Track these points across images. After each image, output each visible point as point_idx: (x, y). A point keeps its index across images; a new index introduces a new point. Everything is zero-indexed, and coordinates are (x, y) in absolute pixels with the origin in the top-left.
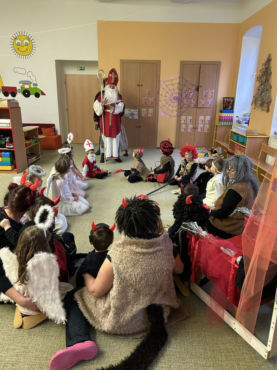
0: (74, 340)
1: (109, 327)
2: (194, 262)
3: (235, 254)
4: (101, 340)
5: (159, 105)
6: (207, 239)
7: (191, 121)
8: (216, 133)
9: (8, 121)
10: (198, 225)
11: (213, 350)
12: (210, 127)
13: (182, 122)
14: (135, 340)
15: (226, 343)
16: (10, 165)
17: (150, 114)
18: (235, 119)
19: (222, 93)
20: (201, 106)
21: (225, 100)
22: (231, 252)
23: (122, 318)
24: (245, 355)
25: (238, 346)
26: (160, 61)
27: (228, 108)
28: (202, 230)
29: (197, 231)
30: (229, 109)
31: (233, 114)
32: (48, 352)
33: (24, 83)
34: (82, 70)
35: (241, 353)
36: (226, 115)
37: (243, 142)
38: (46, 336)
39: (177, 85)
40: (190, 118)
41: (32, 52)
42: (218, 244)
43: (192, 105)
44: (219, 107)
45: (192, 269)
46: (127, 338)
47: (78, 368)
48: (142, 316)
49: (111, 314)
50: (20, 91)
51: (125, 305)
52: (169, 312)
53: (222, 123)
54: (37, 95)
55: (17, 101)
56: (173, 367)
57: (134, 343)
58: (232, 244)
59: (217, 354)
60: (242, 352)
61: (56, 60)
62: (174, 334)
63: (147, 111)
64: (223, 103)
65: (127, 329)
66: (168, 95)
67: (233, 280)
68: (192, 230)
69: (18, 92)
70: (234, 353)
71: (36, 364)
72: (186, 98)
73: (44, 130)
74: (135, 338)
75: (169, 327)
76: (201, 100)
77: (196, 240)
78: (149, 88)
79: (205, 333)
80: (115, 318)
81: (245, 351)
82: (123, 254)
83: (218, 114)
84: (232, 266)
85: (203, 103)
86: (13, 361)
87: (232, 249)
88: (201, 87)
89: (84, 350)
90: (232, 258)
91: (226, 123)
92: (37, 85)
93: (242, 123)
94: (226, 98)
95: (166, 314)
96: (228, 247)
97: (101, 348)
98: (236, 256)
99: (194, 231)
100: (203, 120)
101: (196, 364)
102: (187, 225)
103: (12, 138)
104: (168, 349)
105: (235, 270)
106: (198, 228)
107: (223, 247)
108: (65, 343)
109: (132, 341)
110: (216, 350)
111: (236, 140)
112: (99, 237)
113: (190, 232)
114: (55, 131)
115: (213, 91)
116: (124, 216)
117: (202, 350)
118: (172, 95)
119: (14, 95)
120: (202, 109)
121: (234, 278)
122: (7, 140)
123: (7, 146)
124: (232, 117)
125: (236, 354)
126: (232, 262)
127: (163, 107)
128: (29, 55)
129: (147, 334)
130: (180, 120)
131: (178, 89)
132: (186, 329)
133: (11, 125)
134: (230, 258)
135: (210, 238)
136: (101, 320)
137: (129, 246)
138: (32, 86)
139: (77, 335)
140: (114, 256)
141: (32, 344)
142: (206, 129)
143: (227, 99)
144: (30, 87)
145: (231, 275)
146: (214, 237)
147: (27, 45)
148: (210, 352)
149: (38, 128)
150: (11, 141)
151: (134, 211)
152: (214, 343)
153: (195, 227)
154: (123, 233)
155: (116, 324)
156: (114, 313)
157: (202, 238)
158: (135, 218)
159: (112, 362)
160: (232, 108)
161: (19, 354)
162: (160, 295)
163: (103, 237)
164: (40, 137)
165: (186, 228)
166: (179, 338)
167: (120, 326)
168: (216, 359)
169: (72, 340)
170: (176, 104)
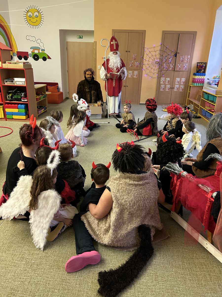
0: (82, 250)
1: (110, 241)
2: (175, 196)
3: (211, 190)
4: (102, 250)
5: (143, 68)
6: (188, 178)
7: (169, 82)
8: (189, 93)
9: (24, 80)
10: (180, 167)
11: (190, 263)
12: (185, 87)
13: (162, 83)
14: (128, 252)
15: (199, 258)
16: (25, 115)
17: (135, 75)
18: (206, 81)
19: (196, 59)
20: (178, 70)
21: (199, 64)
22: (208, 188)
23: (120, 234)
24: (215, 268)
25: (209, 261)
26: (146, 30)
27: (200, 71)
28: (183, 171)
29: (179, 172)
30: (202, 72)
31: (205, 77)
32: (63, 257)
33: (34, 48)
34: (80, 38)
35: (211, 266)
36: (199, 78)
37: (212, 100)
38: (61, 245)
39: (159, 51)
40: (168, 79)
41: (41, 23)
42: (197, 182)
43: (171, 68)
44: (193, 70)
45: (174, 201)
46: (122, 251)
47: (86, 270)
48: (134, 233)
49: (111, 231)
50: (31, 55)
51: (121, 224)
52: (155, 233)
53: (195, 85)
54: (44, 59)
55: (30, 63)
56: (158, 273)
57: (127, 254)
58: (208, 182)
59: (192, 266)
60: (213, 265)
61: (60, 30)
62: (158, 249)
63: (133, 73)
64: (197, 67)
65: (123, 243)
66: (151, 60)
67: (208, 211)
68: (175, 170)
69: (29, 57)
70: (206, 266)
71: (55, 266)
72: (166, 62)
73: (49, 87)
74: (128, 250)
75: (154, 244)
76: (178, 65)
77: (178, 179)
78: (135, 54)
79: (182, 250)
80: (114, 234)
81: (214, 265)
82: (119, 186)
83: (192, 77)
84: (208, 199)
85: (180, 67)
86: (38, 263)
87: (209, 186)
88: (178, 53)
89: (91, 258)
90: (208, 193)
91: (198, 85)
92: (44, 50)
93: (212, 84)
94: (199, 63)
95: (152, 233)
96: (205, 185)
97: (103, 257)
98: (212, 192)
99: (176, 172)
100: (179, 82)
101: (176, 272)
102: (171, 166)
103: (26, 93)
104: (154, 260)
105: (211, 202)
106: (180, 169)
107: (201, 184)
108: (76, 251)
109: (126, 253)
110: (192, 263)
111: (207, 99)
112: (99, 173)
113: (173, 172)
114: (58, 88)
115: (189, 57)
116: (118, 157)
117: (180, 263)
118: (154, 60)
119: (26, 58)
120: (178, 72)
121: (210, 209)
122: (23, 95)
123: (22, 100)
124: (204, 79)
125: (207, 267)
126: (209, 196)
127: (146, 70)
128: (39, 25)
129: (137, 248)
130: (160, 81)
131: (159, 55)
132: (167, 246)
133: (25, 83)
134: (207, 193)
135: (190, 177)
136: (102, 236)
137: (124, 179)
138: (41, 52)
139: (84, 246)
140: (113, 187)
141: (51, 251)
142: (181, 89)
143: (201, 64)
144: (39, 52)
145: (207, 206)
146: (193, 177)
147: (37, 17)
148: (187, 264)
149: (46, 86)
150: (26, 96)
151: (126, 153)
152: (190, 258)
153: (177, 168)
154: (118, 170)
155: (115, 239)
156: (113, 230)
157: (184, 177)
158: (127, 159)
159: (112, 267)
160: (204, 72)
161: (41, 257)
162: (148, 218)
163: (102, 173)
164: (47, 93)
165: (170, 169)
166: (162, 253)
167: (117, 240)
168: (192, 270)
169: (81, 250)
170: (157, 67)
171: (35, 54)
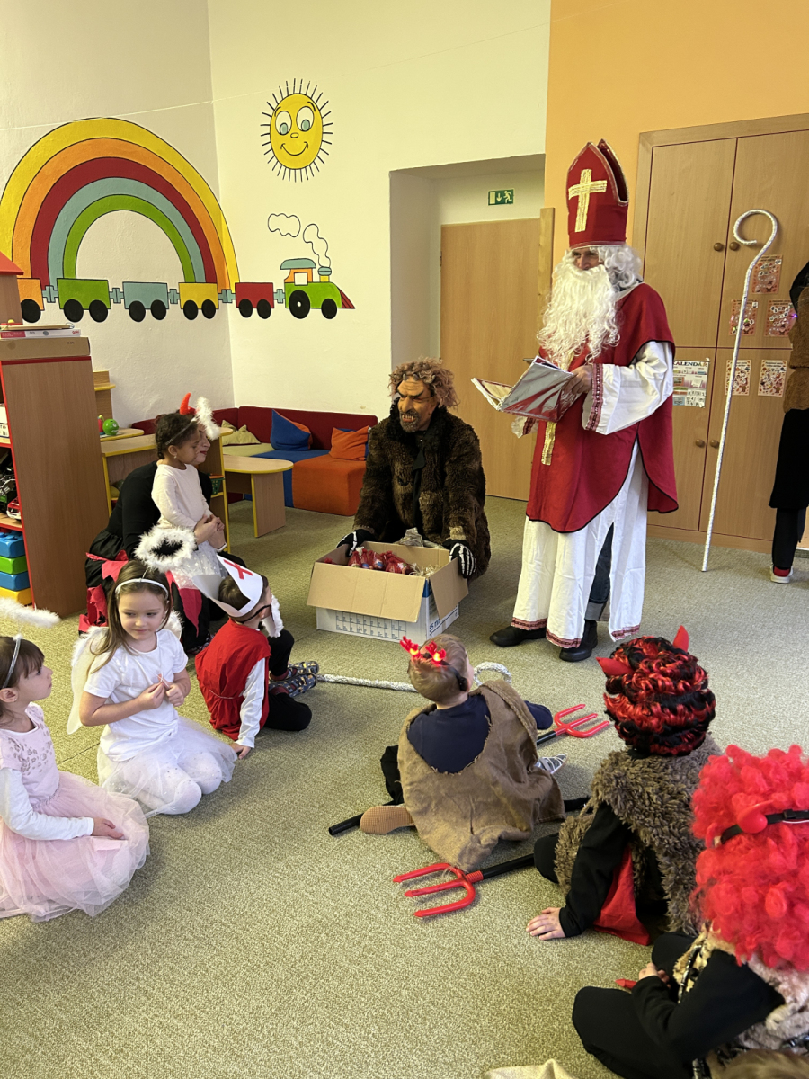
17: (768, 384)
34: (502, 202)
41: (321, 154)
50: (282, 296)
54: (329, 310)
61: (391, 174)
63: (755, 369)
69: (275, 301)
73: (339, 438)
78: (772, 259)
119: (265, 313)
122: (6, 490)
123: (8, 514)
133: (9, 432)
138: (316, 278)
144: (310, 282)
171: (295, 289)
